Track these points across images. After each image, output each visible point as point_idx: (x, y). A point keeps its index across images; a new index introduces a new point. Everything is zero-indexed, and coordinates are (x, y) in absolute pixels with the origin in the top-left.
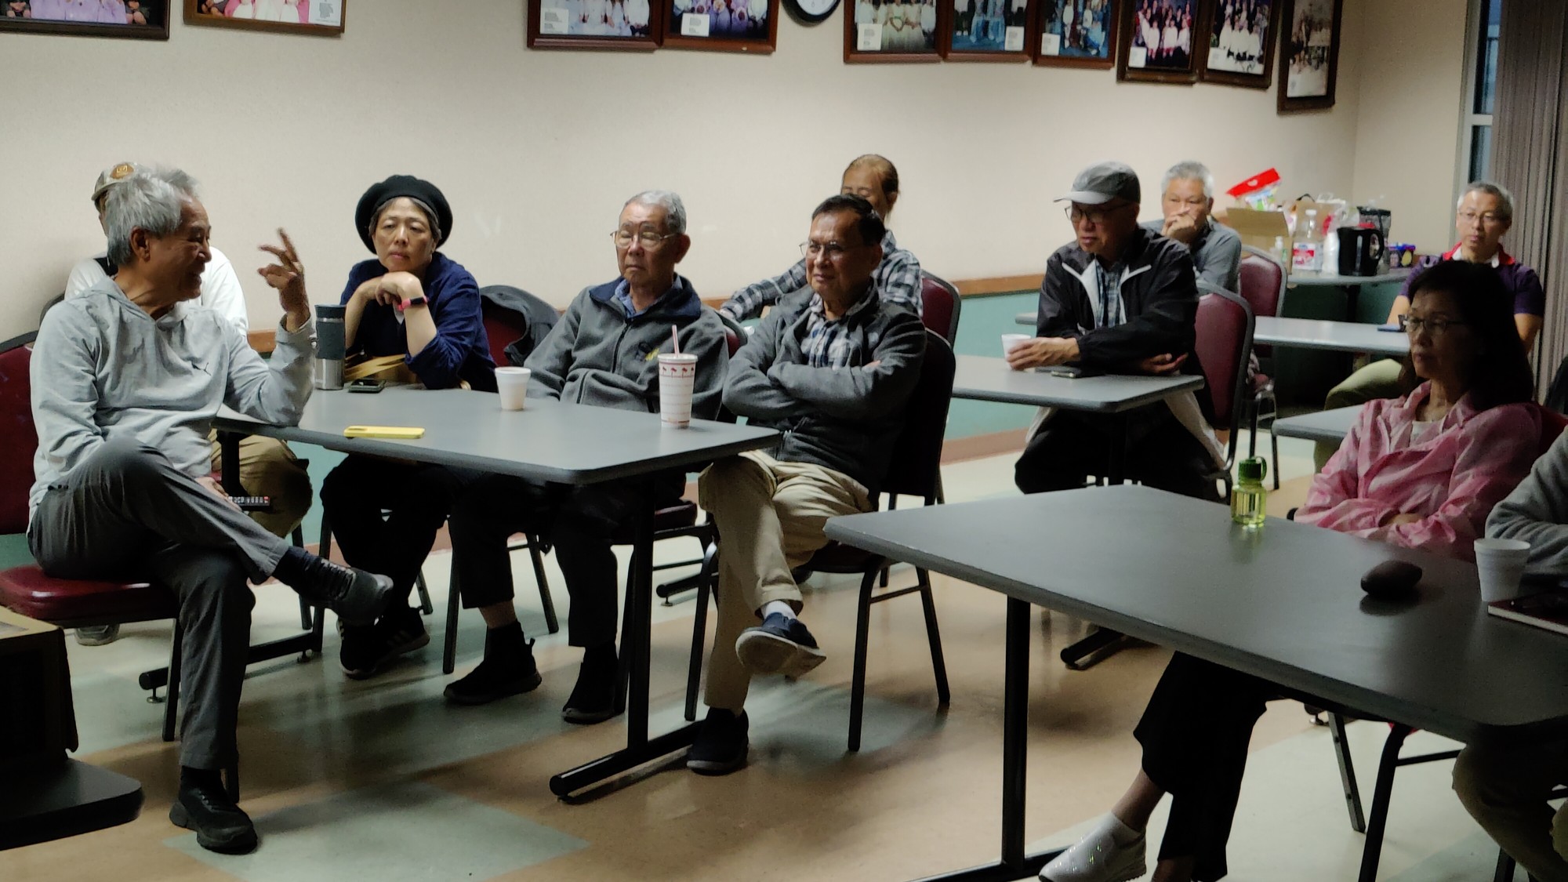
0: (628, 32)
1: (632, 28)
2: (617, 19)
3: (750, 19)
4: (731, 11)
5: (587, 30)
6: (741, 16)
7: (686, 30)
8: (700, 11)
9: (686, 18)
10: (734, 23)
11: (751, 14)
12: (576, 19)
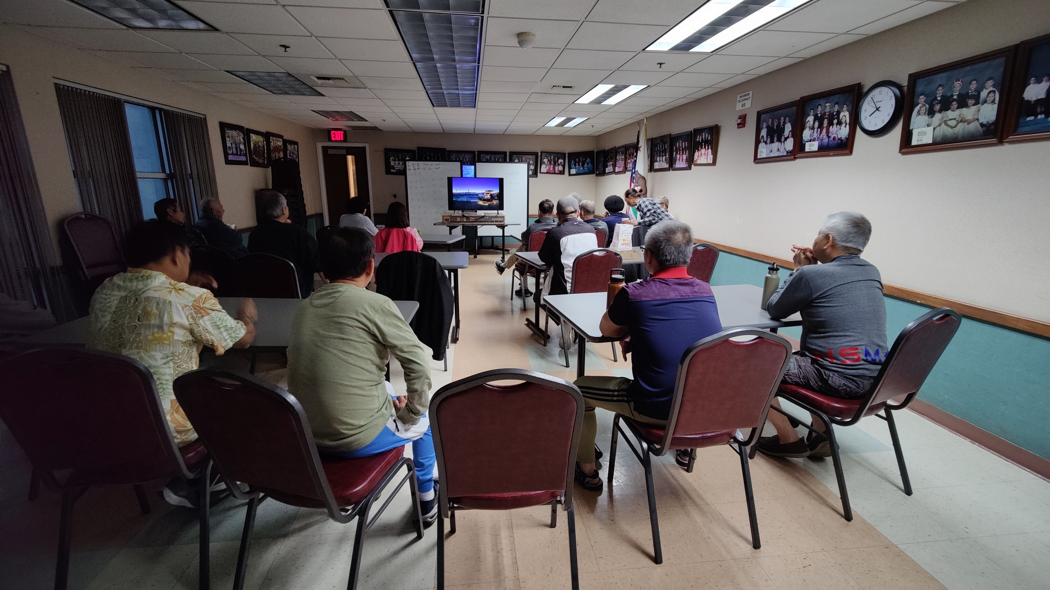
0: (785, 154)
1: (787, 152)
2: (782, 150)
3: (839, 139)
4: (829, 137)
5: (772, 155)
6: (834, 139)
7: (807, 149)
8: (814, 140)
9: (807, 144)
10: (830, 142)
11: (839, 137)
12: (769, 151)
